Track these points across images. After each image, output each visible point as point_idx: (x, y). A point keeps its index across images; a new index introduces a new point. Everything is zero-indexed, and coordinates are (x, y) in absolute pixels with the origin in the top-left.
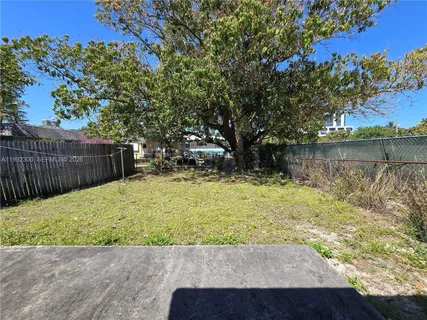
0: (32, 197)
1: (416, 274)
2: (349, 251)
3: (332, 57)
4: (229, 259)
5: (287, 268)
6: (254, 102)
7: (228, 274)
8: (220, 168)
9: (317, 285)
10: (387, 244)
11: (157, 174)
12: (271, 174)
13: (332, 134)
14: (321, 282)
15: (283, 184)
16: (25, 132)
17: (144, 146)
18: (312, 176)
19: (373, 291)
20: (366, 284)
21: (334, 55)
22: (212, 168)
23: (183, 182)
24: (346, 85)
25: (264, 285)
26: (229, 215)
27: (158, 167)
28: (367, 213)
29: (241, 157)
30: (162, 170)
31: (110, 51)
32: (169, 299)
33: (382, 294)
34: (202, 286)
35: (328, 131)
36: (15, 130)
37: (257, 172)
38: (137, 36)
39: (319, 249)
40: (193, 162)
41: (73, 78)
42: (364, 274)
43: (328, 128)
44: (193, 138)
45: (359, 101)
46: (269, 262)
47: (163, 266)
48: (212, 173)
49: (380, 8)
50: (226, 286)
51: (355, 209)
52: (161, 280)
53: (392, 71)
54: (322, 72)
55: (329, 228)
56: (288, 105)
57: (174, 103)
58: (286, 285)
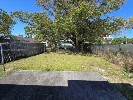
0: (22, 58)
1: (123, 79)
2: (107, 74)
3: (107, 18)
4: (78, 75)
5: (92, 77)
6: (82, 31)
7: (79, 78)
8: (71, 50)
9: (99, 80)
10: (117, 73)
11: (53, 52)
12: (87, 53)
13: (106, 40)
14: (100, 80)
15: (90, 56)
16: (13, 38)
17: (48, 43)
18: (99, 54)
19: (112, 82)
20: (110, 81)
21: (107, 17)
22: (69, 50)
23: (61, 55)
24: (111, 27)
25: (87, 80)
26: (76, 64)
27: (53, 50)
28: (114, 65)
29: (78, 48)
30: (54, 51)
31: (41, 16)
32: (67, 82)
33: (114, 83)
34: (74, 80)
35: (105, 39)
36: (11, 37)
37: (82, 52)
38: (47, 10)
39: (100, 73)
40: (63, 49)
41: (29, 23)
42: (111, 79)
43: (105, 38)
44: (63, 41)
45: (114, 31)
46: (88, 76)
47: (63, 76)
48: (69, 52)
49: (123, 4)
50: (79, 80)
51: (110, 64)
52: (64, 78)
53: (125, 23)
54: (103, 23)
55: (103, 68)
56: (92, 32)
57: (59, 31)
58: (92, 80)
